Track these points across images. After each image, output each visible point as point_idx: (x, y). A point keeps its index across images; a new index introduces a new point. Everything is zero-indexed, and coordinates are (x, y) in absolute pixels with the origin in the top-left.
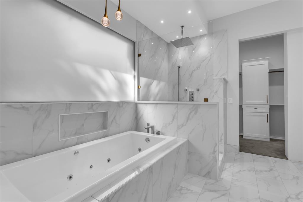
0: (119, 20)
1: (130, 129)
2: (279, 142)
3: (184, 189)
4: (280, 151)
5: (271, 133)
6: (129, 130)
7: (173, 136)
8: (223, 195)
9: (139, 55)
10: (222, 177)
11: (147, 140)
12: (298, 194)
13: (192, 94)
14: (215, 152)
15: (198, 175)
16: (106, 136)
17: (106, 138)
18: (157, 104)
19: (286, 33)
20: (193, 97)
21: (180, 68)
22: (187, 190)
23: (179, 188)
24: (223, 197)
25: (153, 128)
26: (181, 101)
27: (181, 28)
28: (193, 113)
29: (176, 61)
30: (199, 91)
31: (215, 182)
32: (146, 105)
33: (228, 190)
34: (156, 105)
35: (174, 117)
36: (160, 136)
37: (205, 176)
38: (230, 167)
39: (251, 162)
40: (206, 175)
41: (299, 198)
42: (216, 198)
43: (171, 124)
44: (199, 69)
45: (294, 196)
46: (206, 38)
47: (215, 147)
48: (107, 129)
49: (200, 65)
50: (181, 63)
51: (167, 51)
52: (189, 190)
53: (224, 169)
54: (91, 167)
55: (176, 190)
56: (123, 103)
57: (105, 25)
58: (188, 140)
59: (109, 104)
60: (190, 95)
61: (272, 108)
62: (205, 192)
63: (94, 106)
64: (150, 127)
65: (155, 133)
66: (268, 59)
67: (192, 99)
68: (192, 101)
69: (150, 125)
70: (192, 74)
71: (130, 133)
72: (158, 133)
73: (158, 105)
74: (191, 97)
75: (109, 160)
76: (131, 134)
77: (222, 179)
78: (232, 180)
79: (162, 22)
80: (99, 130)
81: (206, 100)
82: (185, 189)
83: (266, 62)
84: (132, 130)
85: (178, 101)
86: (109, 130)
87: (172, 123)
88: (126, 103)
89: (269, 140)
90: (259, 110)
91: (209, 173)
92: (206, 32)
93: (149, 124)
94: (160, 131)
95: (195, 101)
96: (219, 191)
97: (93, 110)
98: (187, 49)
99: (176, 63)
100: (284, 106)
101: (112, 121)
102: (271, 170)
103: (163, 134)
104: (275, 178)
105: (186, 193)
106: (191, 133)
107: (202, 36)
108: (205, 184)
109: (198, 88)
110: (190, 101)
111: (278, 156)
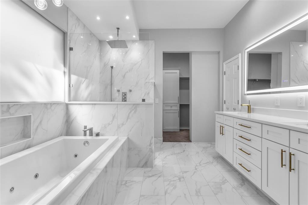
0: (58, 6)
1: (60, 135)
2: (185, 131)
3: (127, 182)
4: (186, 137)
5: (181, 125)
6: (58, 137)
7: (114, 135)
8: (159, 177)
9: (71, 49)
10: (155, 164)
11: (86, 142)
12: (200, 162)
13: (125, 95)
14: (151, 144)
15: (137, 167)
16: (29, 147)
17: (29, 149)
18: (95, 104)
19: (191, 53)
20: (126, 97)
21: (112, 68)
22: (130, 182)
23: (124, 183)
24: (159, 178)
25: (91, 130)
26: (114, 101)
27: (117, 30)
28: (133, 112)
29: (109, 61)
30: (132, 92)
31: (152, 169)
32: (80, 106)
33: (162, 172)
34: (93, 105)
35: (114, 117)
36: (100, 138)
37: (142, 167)
38: (159, 155)
39: (171, 148)
40: (143, 165)
41: (201, 165)
42: (155, 180)
43: (110, 124)
44: (131, 71)
45: (198, 165)
46: (137, 44)
47: (151, 141)
48: (31, 138)
49: (133, 68)
50: (114, 63)
51: (98, 48)
52: (133, 181)
53: (155, 157)
54: (12, 189)
55: (122, 185)
56: (51, 104)
57: (40, 8)
58: (128, 138)
59: (34, 105)
60: (123, 96)
61: (181, 106)
62: (146, 178)
63: (11, 108)
64: (87, 130)
65: (94, 135)
66: (179, 69)
67: (124, 99)
68: (125, 101)
69: (88, 128)
70: (125, 75)
71: (62, 139)
72: (98, 135)
73: (96, 106)
74: (124, 97)
75: (36, 176)
76: (64, 140)
77: (156, 165)
78: (163, 164)
79: (98, 18)
80: (17, 140)
81: (144, 100)
82: (130, 181)
83: (178, 71)
84: (62, 136)
85: (111, 101)
86: (33, 138)
87: (112, 124)
88: (55, 103)
89: (179, 131)
90: (173, 108)
91: (146, 163)
92: (138, 39)
93: (86, 126)
94: (99, 133)
95: (127, 101)
96: (155, 175)
97: (10, 113)
98: (121, 51)
99: (108, 63)
100: (189, 105)
101: (38, 126)
102: (184, 151)
103: (102, 135)
104: (187, 156)
105: (131, 185)
106: (131, 131)
107: (134, 41)
108: (145, 173)
109: (130, 89)
110: (123, 101)
111: (186, 141)
